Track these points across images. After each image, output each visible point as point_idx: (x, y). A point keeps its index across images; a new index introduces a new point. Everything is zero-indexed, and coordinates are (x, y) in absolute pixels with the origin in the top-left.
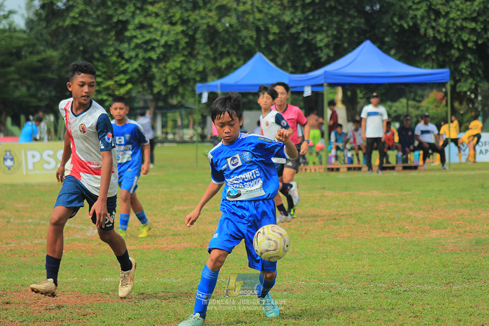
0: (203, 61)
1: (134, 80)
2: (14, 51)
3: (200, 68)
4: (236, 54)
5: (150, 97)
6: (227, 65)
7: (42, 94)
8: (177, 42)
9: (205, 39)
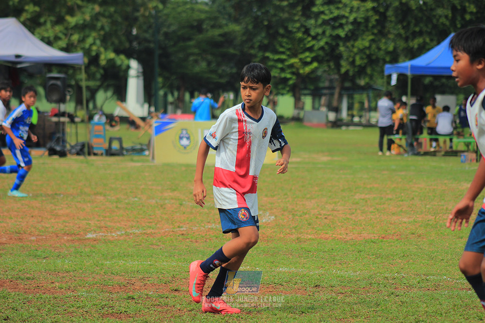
0: (394, 41)
1: (320, 58)
2: (195, 24)
3: (391, 48)
4: (430, 34)
5: (337, 77)
6: (419, 45)
7: (223, 71)
8: (367, 19)
9: (396, 17)
